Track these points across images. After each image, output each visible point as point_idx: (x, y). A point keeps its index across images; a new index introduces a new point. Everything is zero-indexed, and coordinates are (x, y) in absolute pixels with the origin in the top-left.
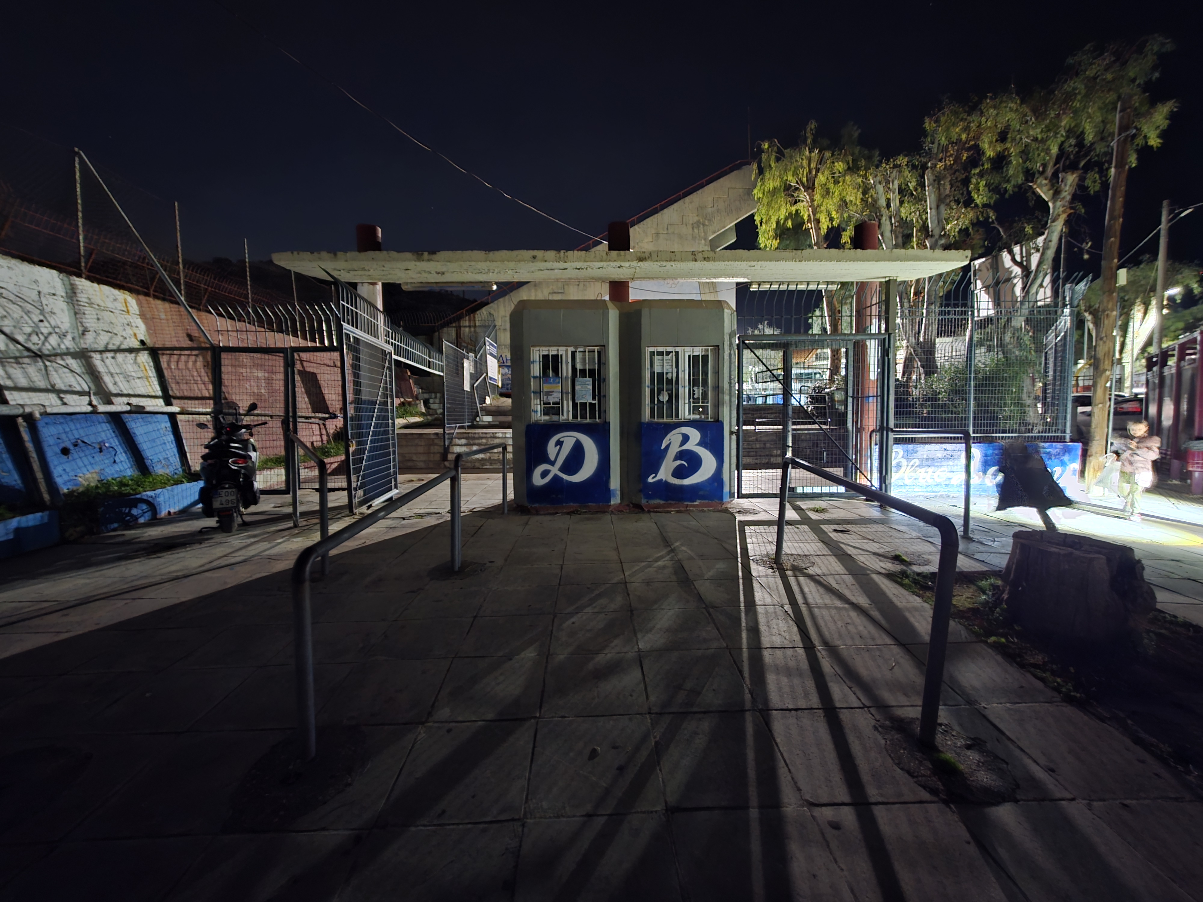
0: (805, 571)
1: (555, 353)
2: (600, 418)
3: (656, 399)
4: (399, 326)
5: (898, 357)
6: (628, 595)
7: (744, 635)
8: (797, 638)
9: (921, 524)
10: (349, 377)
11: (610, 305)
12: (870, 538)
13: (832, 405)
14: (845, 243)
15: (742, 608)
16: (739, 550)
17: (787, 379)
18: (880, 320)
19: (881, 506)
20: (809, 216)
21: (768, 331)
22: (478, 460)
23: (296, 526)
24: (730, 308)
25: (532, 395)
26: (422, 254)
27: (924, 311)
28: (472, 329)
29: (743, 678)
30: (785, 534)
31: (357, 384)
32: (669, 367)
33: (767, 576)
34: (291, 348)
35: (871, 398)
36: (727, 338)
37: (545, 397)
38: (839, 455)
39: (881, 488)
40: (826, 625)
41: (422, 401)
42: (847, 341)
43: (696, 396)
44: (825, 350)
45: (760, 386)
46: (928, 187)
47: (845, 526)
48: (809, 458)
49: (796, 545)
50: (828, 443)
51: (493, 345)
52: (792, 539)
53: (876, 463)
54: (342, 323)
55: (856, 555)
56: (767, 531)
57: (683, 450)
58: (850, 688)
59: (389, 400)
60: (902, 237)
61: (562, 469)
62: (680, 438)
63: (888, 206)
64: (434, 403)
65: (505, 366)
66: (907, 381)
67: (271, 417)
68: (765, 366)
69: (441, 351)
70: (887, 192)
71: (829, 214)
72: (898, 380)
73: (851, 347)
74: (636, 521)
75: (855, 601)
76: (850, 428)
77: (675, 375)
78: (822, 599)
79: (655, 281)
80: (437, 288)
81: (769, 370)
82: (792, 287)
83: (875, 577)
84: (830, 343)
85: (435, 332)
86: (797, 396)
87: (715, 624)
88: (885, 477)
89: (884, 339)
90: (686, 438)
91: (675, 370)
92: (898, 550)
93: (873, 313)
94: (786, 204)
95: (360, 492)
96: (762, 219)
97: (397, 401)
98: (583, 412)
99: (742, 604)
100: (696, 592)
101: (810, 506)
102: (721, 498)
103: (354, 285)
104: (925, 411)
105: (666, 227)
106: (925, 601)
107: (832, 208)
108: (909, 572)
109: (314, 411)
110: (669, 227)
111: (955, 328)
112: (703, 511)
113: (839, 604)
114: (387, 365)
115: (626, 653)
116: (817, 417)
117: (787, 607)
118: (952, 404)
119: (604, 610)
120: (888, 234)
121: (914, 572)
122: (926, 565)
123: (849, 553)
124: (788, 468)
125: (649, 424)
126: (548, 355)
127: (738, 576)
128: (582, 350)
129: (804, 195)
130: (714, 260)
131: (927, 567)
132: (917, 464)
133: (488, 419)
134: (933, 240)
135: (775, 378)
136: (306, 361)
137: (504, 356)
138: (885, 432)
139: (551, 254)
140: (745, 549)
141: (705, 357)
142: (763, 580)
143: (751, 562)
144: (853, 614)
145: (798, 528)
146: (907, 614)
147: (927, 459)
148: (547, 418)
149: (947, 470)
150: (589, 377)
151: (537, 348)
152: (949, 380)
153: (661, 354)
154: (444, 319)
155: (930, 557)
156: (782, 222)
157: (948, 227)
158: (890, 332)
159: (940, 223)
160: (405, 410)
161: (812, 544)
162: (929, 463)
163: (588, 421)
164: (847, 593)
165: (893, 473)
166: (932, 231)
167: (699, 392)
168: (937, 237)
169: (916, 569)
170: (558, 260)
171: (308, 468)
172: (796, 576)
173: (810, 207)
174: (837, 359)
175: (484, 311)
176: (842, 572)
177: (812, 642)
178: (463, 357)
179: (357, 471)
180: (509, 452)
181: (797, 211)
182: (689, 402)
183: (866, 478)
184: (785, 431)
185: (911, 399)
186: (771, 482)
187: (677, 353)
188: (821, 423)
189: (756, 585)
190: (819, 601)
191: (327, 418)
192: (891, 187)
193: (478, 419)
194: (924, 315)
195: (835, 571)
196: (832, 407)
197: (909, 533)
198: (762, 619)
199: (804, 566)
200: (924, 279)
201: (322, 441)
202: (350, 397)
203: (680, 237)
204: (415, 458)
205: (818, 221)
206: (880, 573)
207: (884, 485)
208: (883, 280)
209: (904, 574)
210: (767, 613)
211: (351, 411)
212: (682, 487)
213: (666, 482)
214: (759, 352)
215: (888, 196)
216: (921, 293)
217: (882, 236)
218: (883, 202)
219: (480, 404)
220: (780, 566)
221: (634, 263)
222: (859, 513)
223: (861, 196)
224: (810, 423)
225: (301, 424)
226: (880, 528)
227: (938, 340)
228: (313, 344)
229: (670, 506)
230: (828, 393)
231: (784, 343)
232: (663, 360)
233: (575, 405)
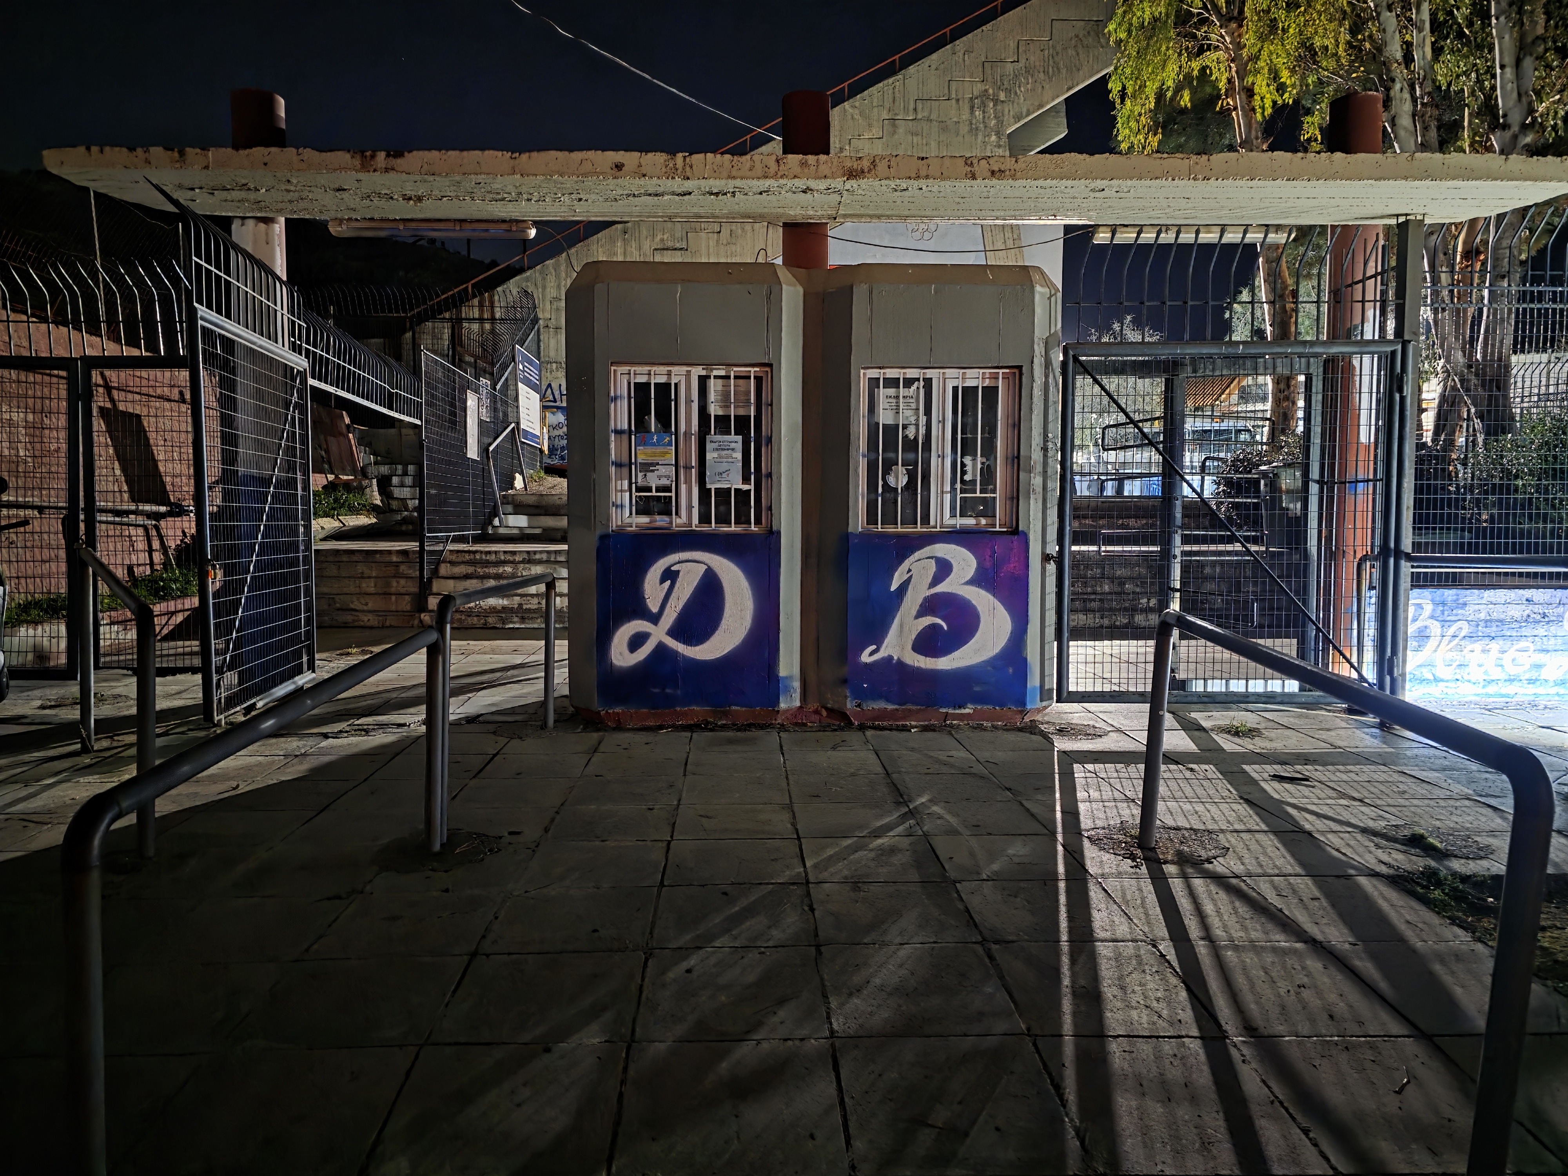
0: (1207, 866)
1: (662, 379)
2: (758, 521)
3: (880, 483)
4: (326, 316)
5: (1424, 396)
6: (812, 910)
7: (1067, 1005)
8: (1187, 1015)
9: (1474, 766)
10: (211, 424)
11: (784, 275)
12: (1356, 795)
13: (1273, 499)
14: (1309, 140)
15: (1065, 946)
16: (1059, 815)
17: (1172, 441)
18: (1383, 313)
19: (1382, 726)
20: (1230, 81)
21: (1133, 336)
22: (493, 610)
23: (86, 750)
24: (1047, 282)
25: (613, 469)
26: (373, 157)
27: (1486, 293)
28: (487, 326)
29: (1064, 1104)
30: (1161, 782)
31: (229, 440)
32: (909, 413)
33: (1119, 875)
34: (85, 358)
35: (1360, 486)
36: (1039, 349)
37: (640, 475)
38: (1288, 609)
39: (1381, 685)
40: (1252, 986)
41: (375, 481)
42: (1308, 356)
43: (967, 477)
44: (1261, 379)
45: (1111, 456)
46: (1497, 19)
47: (1298, 767)
48: (1219, 617)
49: (1187, 807)
50: (1264, 583)
51: (531, 362)
52: (1179, 794)
53: (1370, 631)
54: (196, 305)
55: (1323, 833)
56: (1122, 775)
57: (936, 594)
58: (1306, 1132)
59: (299, 476)
60: (1439, 128)
61: (673, 633)
62: (932, 567)
63: (1408, 59)
64: (402, 485)
65: (558, 408)
66: (1444, 449)
67: (41, 509)
68: (1123, 411)
69: (416, 371)
70: (1406, 27)
71: (1275, 75)
72: (1424, 444)
73: (1317, 370)
74: (834, 748)
75: (1319, 937)
76: (1314, 551)
77: (922, 431)
78: (1244, 928)
79: (882, 224)
80: (404, 233)
81: (1132, 421)
82: (1187, 237)
83: (1363, 881)
84: (1270, 362)
85: (405, 331)
86: (1196, 481)
87: (1002, 978)
88: (1391, 660)
89: (1393, 353)
90: (944, 569)
91: (923, 420)
92: (1417, 824)
93: (1370, 296)
94: (1180, 55)
95: (231, 678)
96: (1124, 88)
97: (318, 481)
98: (722, 508)
99: (1064, 937)
100: (961, 906)
101: (1221, 723)
102: (1021, 702)
103: (225, 223)
104: (1484, 517)
105: (912, 106)
106: (1479, 940)
107: (1280, 61)
108: (1443, 872)
109: (134, 499)
110: (920, 105)
111: (1553, 331)
112: (980, 728)
113: (1282, 941)
114: (295, 398)
115: (802, 1040)
116: (1240, 527)
117: (1167, 947)
118: (1546, 500)
119: (759, 944)
120: (1405, 121)
121: (1455, 874)
122: (1481, 858)
123: (1308, 827)
124: (1170, 635)
125: (866, 537)
126: (648, 384)
127: (1056, 873)
128: (722, 373)
129: (1217, 33)
130: (1014, 177)
131: (1485, 863)
132: (1463, 634)
133: (519, 521)
134: (1508, 134)
135: (1147, 441)
136: (118, 389)
137: (555, 385)
138: (1392, 561)
139: (658, 159)
140: (1072, 814)
141: (991, 393)
142: (1111, 885)
143: (1086, 843)
144: (1315, 965)
145: (1192, 770)
146: (1438, 968)
147: (1488, 622)
148: (644, 520)
149: (1532, 647)
150: (736, 434)
151: (625, 369)
152: (1540, 447)
153: (893, 383)
154: (425, 303)
155: (1491, 840)
156: (1169, 94)
157: (1541, 108)
158: (1406, 337)
159: (1524, 99)
160: (336, 500)
161: (1224, 807)
162: (1493, 630)
163: (733, 528)
164: (1302, 918)
165: (1409, 653)
166: (1505, 116)
167: (973, 466)
168: (1515, 128)
169: (1457, 865)
170: (672, 173)
171: (118, 623)
172: (1185, 877)
173: (1233, 61)
174: (1287, 398)
175: (513, 287)
176: (1289, 869)
177: (1219, 1026)
178: (466, 386)
179: (224, 630)
180: (561, 595)
181: (1203, 69)
182: (953, 489)
183: (1348, 661)
184: (1166, 555)
185: (1452, 489)
186: (1132, 668)
187: (928, 382)
188: (1247, 539)
189: (1095, 894)
190: (1238, 934)
191: (163, 516)
192: (1414, 17)
193: (496, 522)
194: (1486, 301)
195: (1276, 866)
196: (1274, 502)
197: (1444, 785)
198: (1107, 972)
199: (1204, 854)
200: (1487, 220)
201: (152, 564)
202: (212, 469)
203: (944, 127)
204: (356, 605)
205: (1250, 93)
206: (1375, 874)
207: (1388, 679)
208: (1393, 222)
209: (1431, 877)
210: (1118, 957)
211: (213, 501)
212: (934, 676)
213: (900, 663)
214: (1112, 383)
215: (1408, 37)
216: (1478, 253)
217: (1393, 125)
218: (1395, 50)
219: (501, 489)
220: (1150, 854)
221: (838, 183)
222: (1330, 740)
223: (1348, 37)
224: (1222, 540)
225: (104, 526)
226: (1379, 773)
227: (1514, 359)
228: (135, 352)
229: (908, 715)
230: (1264, 474)
231: (1166, 362)
232: (897, 397)
233: (704, 493)
